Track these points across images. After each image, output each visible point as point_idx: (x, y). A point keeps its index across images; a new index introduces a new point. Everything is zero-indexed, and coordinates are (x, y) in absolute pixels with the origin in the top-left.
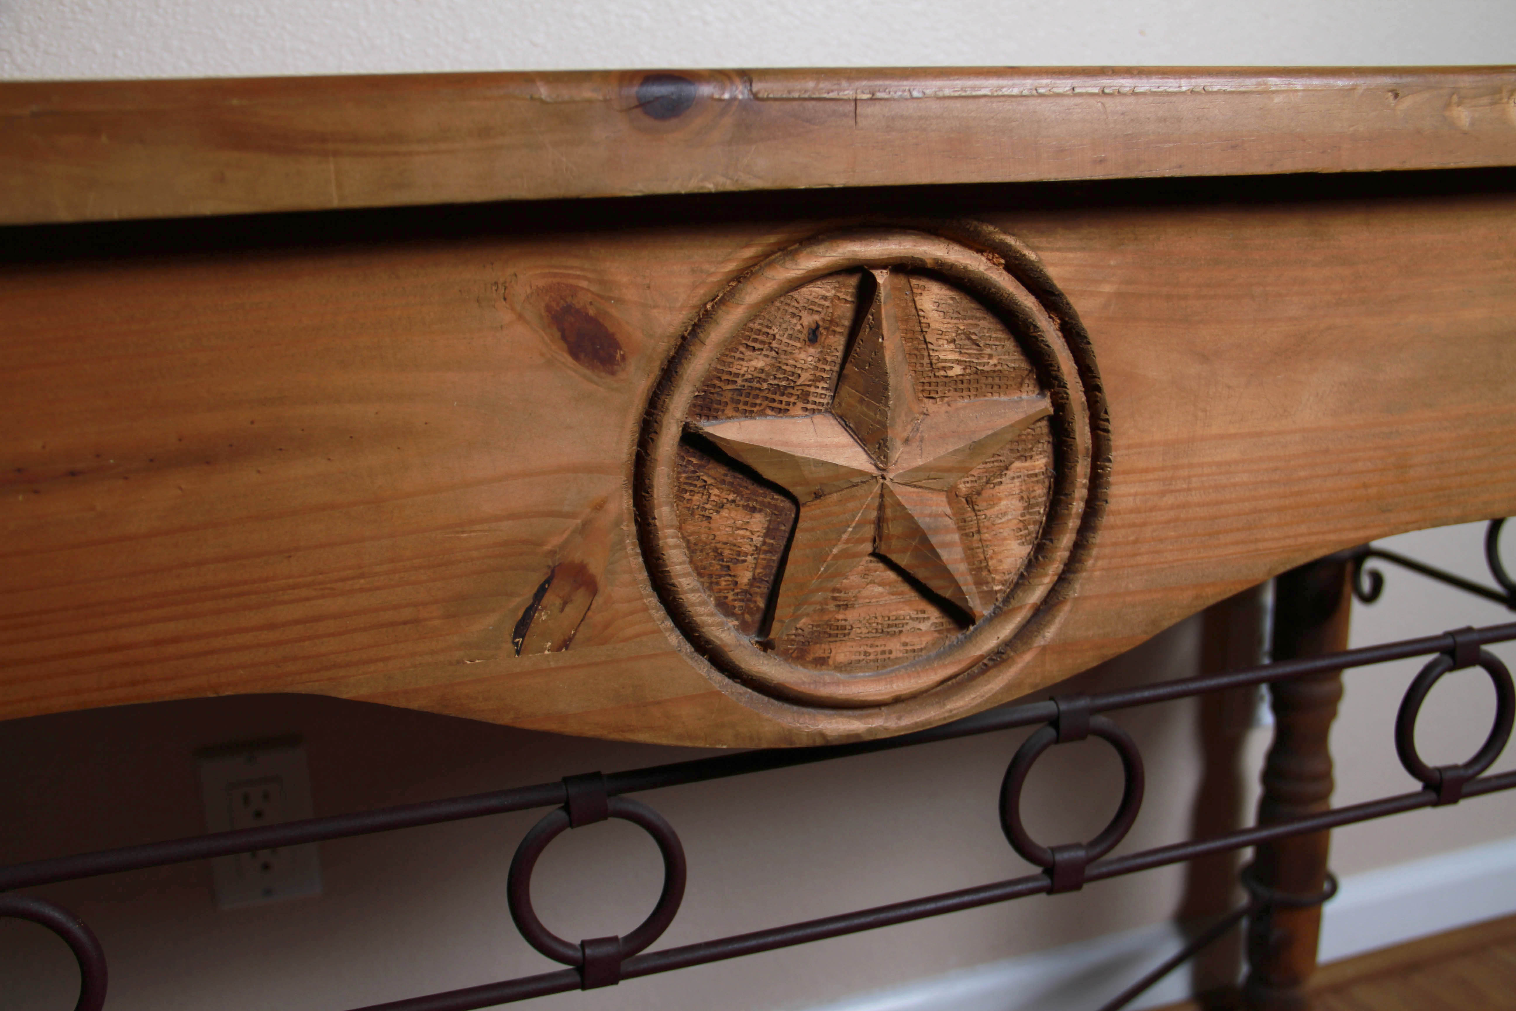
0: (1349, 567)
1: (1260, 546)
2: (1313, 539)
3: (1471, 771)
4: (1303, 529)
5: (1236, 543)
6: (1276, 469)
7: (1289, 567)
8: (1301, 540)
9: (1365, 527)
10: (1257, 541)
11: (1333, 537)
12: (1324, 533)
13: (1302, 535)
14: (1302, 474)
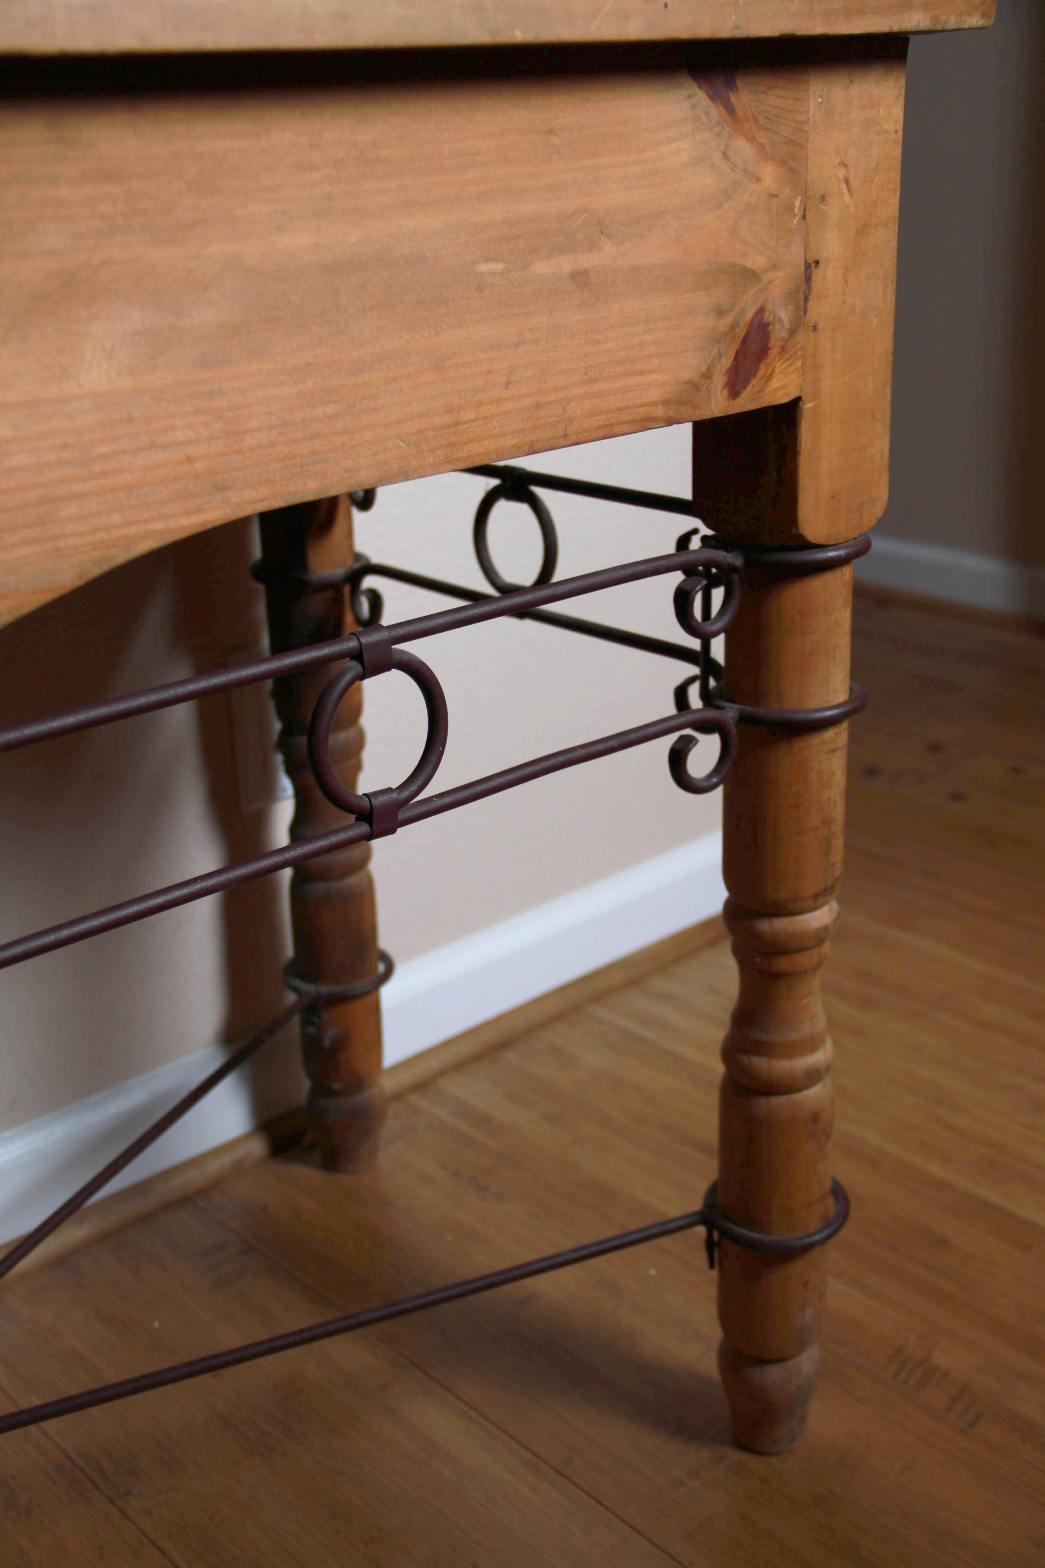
0: (347, 589)
1: (61, 544)
2: (132, 530)
3: (405, 794)
4: (116, 518)
5: (28, 542)
6: (65, 447)
7: (105, 567)
8: (115, 533)
9: (198, 511)
10: (55, 538)
11: (158, 526)
12: (146, 522)
13: (115, 526)
14: (102, 450)
